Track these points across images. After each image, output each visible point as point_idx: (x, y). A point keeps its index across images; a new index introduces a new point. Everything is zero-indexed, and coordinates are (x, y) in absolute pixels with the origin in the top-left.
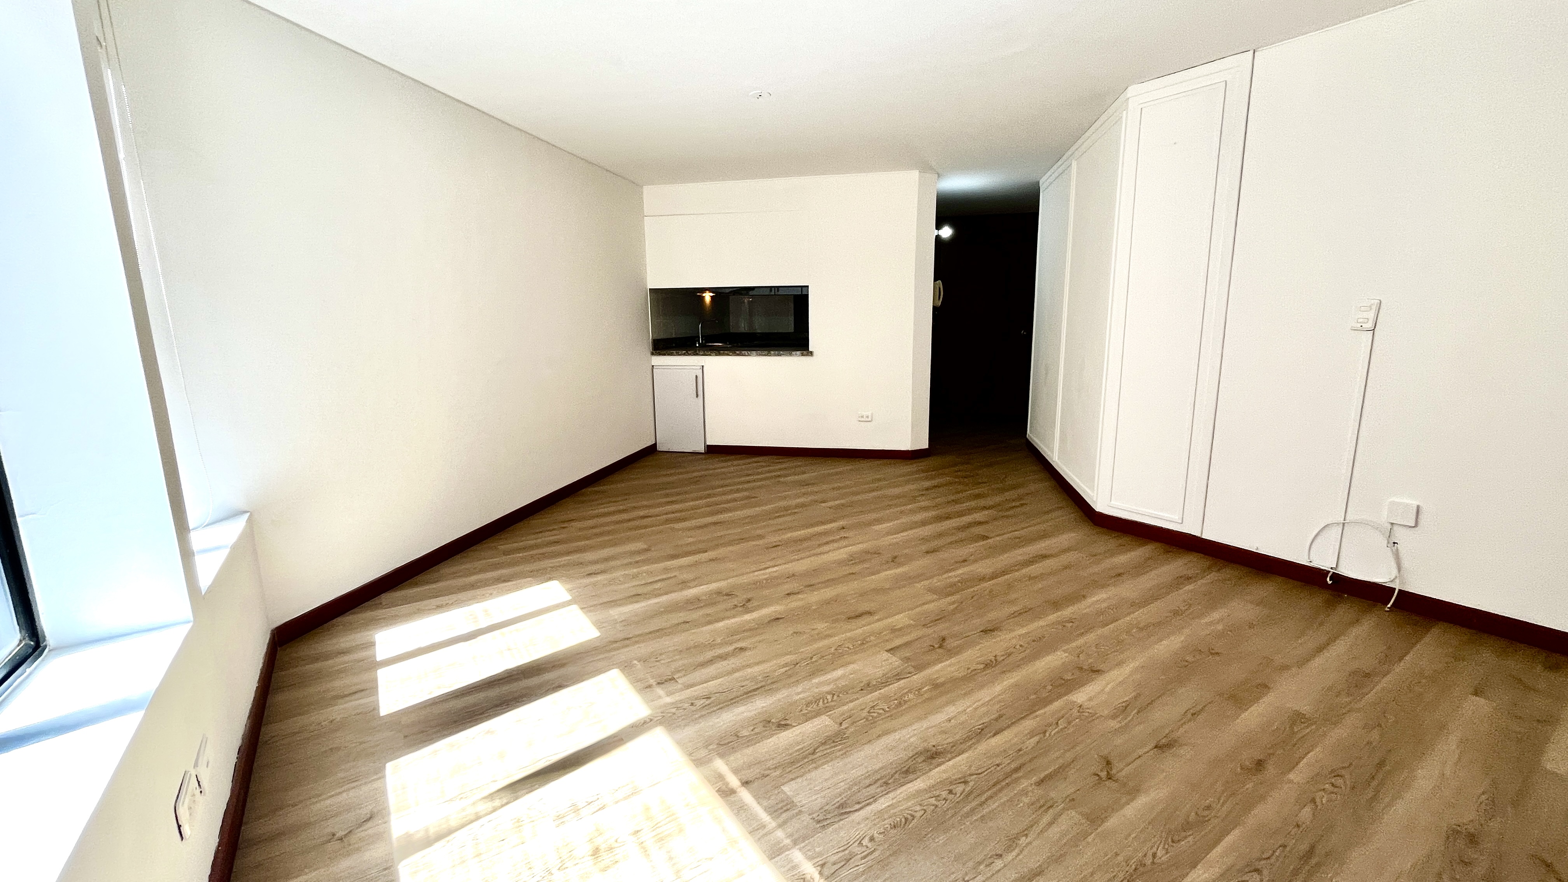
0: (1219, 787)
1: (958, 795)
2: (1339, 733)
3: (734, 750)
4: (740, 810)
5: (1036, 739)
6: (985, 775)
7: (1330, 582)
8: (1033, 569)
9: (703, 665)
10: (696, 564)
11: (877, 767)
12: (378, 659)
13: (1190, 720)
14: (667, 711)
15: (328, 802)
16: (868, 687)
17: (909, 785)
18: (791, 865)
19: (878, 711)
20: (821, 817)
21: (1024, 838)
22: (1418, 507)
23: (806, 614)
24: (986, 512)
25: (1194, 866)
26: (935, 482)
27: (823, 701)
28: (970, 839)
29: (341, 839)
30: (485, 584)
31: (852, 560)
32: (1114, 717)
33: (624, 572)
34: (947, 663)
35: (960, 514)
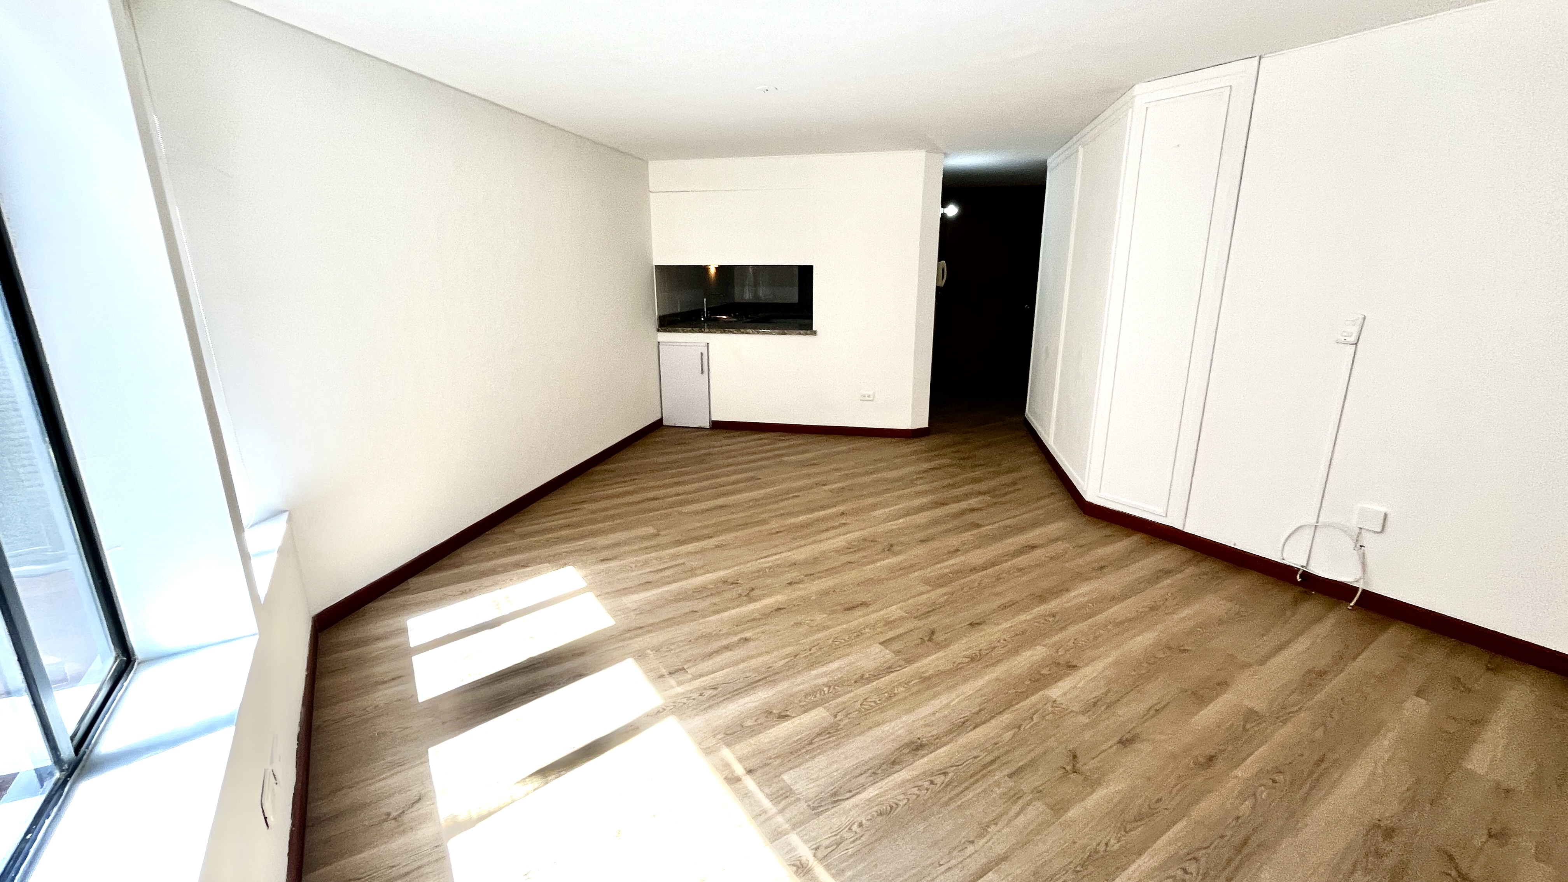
0: (1172, 780)
1: (938, 785)
2: (1284, 733)
3: (739, 739)
4: (745, 796)
5: (1011, 733)
6: (964, 767)
7: (1299, 580)
8: (1022, 561)
9: (710, 655)
10: (701, 551)
11: (867, 758)
12: (412, 645)
13: (1153, 716)
14: (678, 701)
15: (382, 783)
16: (862, 679)
17: (896, 775)
18: (789, 847)
19: (870, 704)
20: (816, 805)
21: (994, 826)
22: (1386, 515)
23: (805, 604)
24: (980, 498)
25: (1140, 854)
26: (933, 464)
27: (821, 692)
28: (948, 826)
29: (395, 819)
30: (506, 569)
31: (850, 548)
32: (1084, 712)
33: (635, 559)
34: (934, 657)
35: (957, 499)
